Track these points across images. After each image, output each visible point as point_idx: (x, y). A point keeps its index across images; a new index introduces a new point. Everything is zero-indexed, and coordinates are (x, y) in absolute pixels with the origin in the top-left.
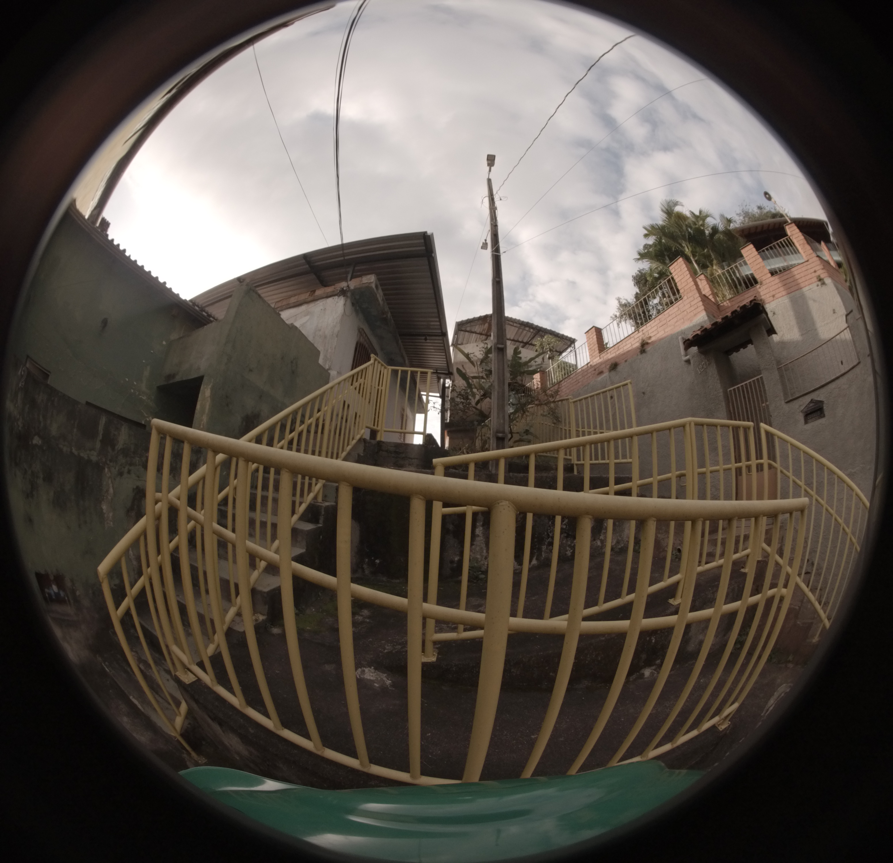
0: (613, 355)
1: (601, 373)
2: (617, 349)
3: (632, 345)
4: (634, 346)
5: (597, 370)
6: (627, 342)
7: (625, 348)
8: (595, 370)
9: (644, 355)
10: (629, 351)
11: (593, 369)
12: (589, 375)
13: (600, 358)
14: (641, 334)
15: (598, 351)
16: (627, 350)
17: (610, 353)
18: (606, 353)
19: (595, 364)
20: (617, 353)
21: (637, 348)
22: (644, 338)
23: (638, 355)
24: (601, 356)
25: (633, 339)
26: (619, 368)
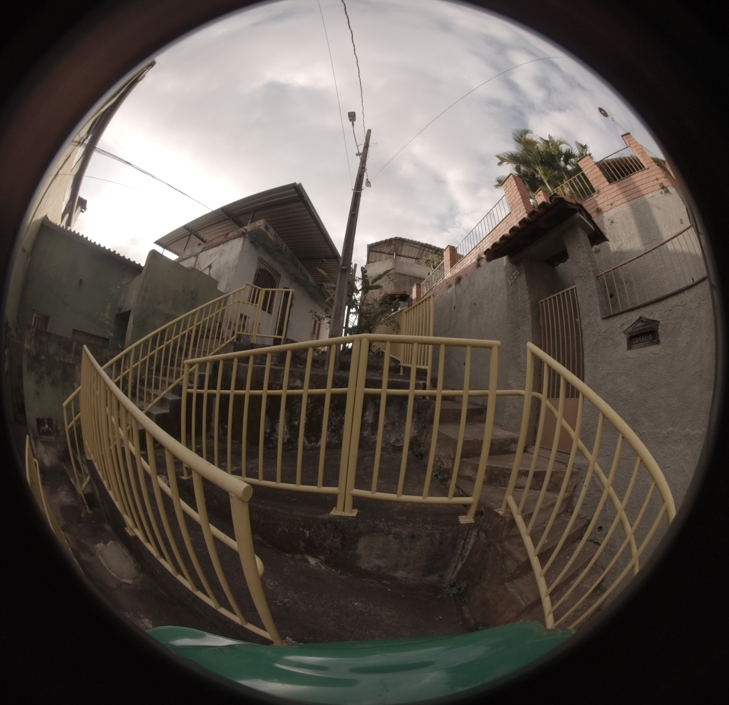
0: (459, 270)
1: (450, 286)
2: (461, 265)
3: (471, 260)
4: (473, 261)
5: (448, 283)
6: (469, 258)
7: (467, 263)
8: (447, 284)
9: (479, 269)
10: (469, 266)
11: (446, 283)
12: (444, 287)
13: (451, 273)
14: (478, 250)
15: (450, 267)
16: (468, 265)
17: (457, 269)
18: (454, 268)
19: (447, 278)
20: (462, 268)
21: (474, 263)
22: (480, 254)
23: (475, 269)
24: (451, 271)
25: (472, 255)
26: (462, 281)
